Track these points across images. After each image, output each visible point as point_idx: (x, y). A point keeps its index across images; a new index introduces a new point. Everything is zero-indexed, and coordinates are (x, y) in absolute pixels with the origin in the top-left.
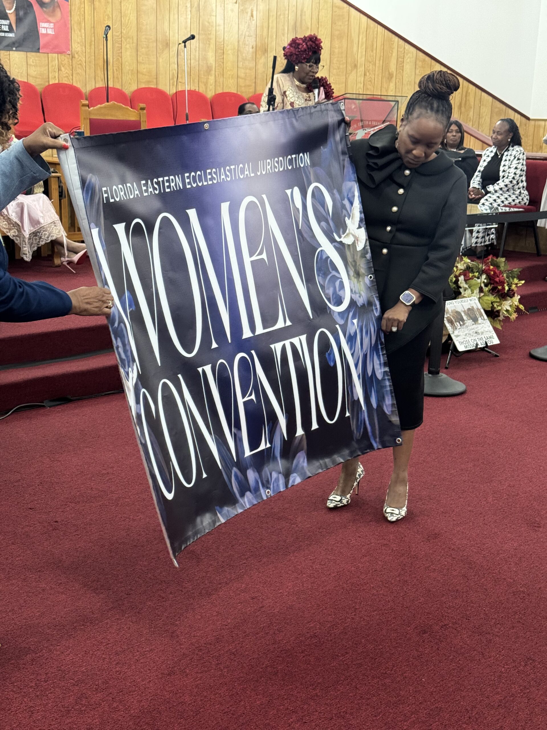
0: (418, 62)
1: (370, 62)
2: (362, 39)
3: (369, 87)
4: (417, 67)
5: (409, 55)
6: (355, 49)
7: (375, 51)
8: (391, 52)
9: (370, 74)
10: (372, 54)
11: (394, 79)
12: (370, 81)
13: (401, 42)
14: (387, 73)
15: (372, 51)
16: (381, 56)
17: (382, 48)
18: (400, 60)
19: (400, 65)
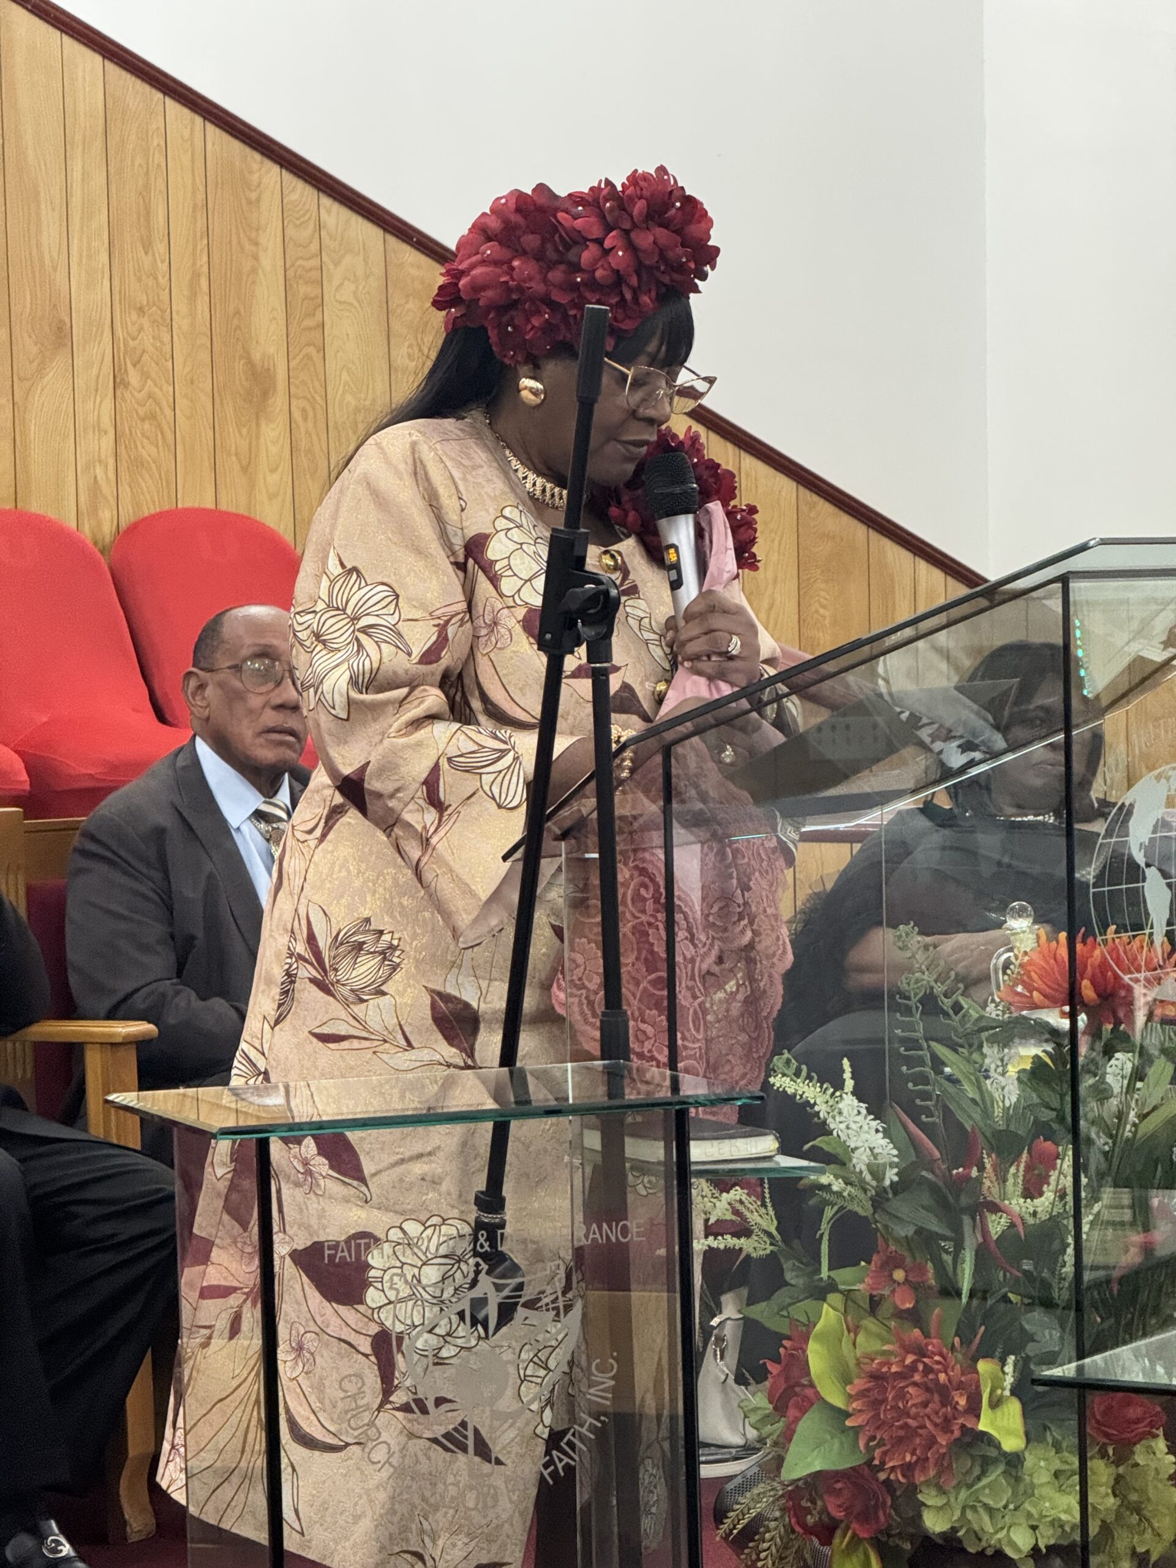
0: (396, 299)
1: (141, 310)
2: (86, 176)
3: (147, 451)
4: (396, 325)
5: (348, 259)
6: (51, 235)
7: (160, 248)
8: (248, 247)
9: (145, 376)
10: (147, 261)
11: (278, 401)
12: (152, 417)
13: (301, 191)
14: (239, 366)
15: (147, 246)
16: (196, 275)
17: (201, 223)
18: (303, 289)
19: (309, 322)
